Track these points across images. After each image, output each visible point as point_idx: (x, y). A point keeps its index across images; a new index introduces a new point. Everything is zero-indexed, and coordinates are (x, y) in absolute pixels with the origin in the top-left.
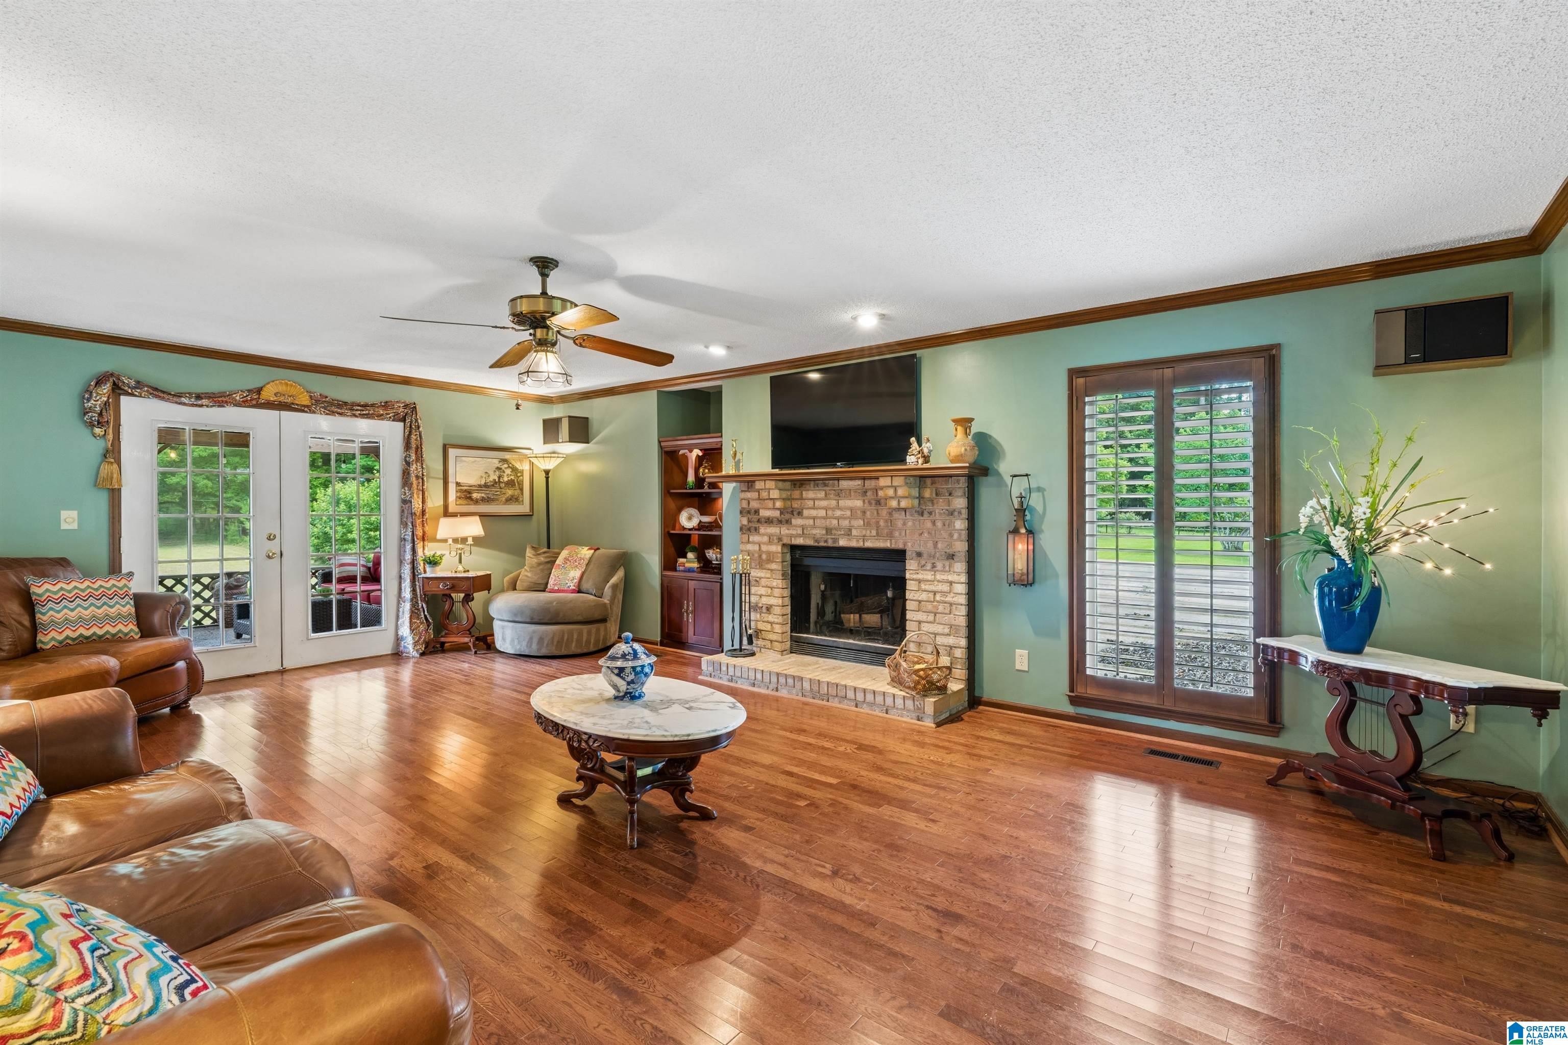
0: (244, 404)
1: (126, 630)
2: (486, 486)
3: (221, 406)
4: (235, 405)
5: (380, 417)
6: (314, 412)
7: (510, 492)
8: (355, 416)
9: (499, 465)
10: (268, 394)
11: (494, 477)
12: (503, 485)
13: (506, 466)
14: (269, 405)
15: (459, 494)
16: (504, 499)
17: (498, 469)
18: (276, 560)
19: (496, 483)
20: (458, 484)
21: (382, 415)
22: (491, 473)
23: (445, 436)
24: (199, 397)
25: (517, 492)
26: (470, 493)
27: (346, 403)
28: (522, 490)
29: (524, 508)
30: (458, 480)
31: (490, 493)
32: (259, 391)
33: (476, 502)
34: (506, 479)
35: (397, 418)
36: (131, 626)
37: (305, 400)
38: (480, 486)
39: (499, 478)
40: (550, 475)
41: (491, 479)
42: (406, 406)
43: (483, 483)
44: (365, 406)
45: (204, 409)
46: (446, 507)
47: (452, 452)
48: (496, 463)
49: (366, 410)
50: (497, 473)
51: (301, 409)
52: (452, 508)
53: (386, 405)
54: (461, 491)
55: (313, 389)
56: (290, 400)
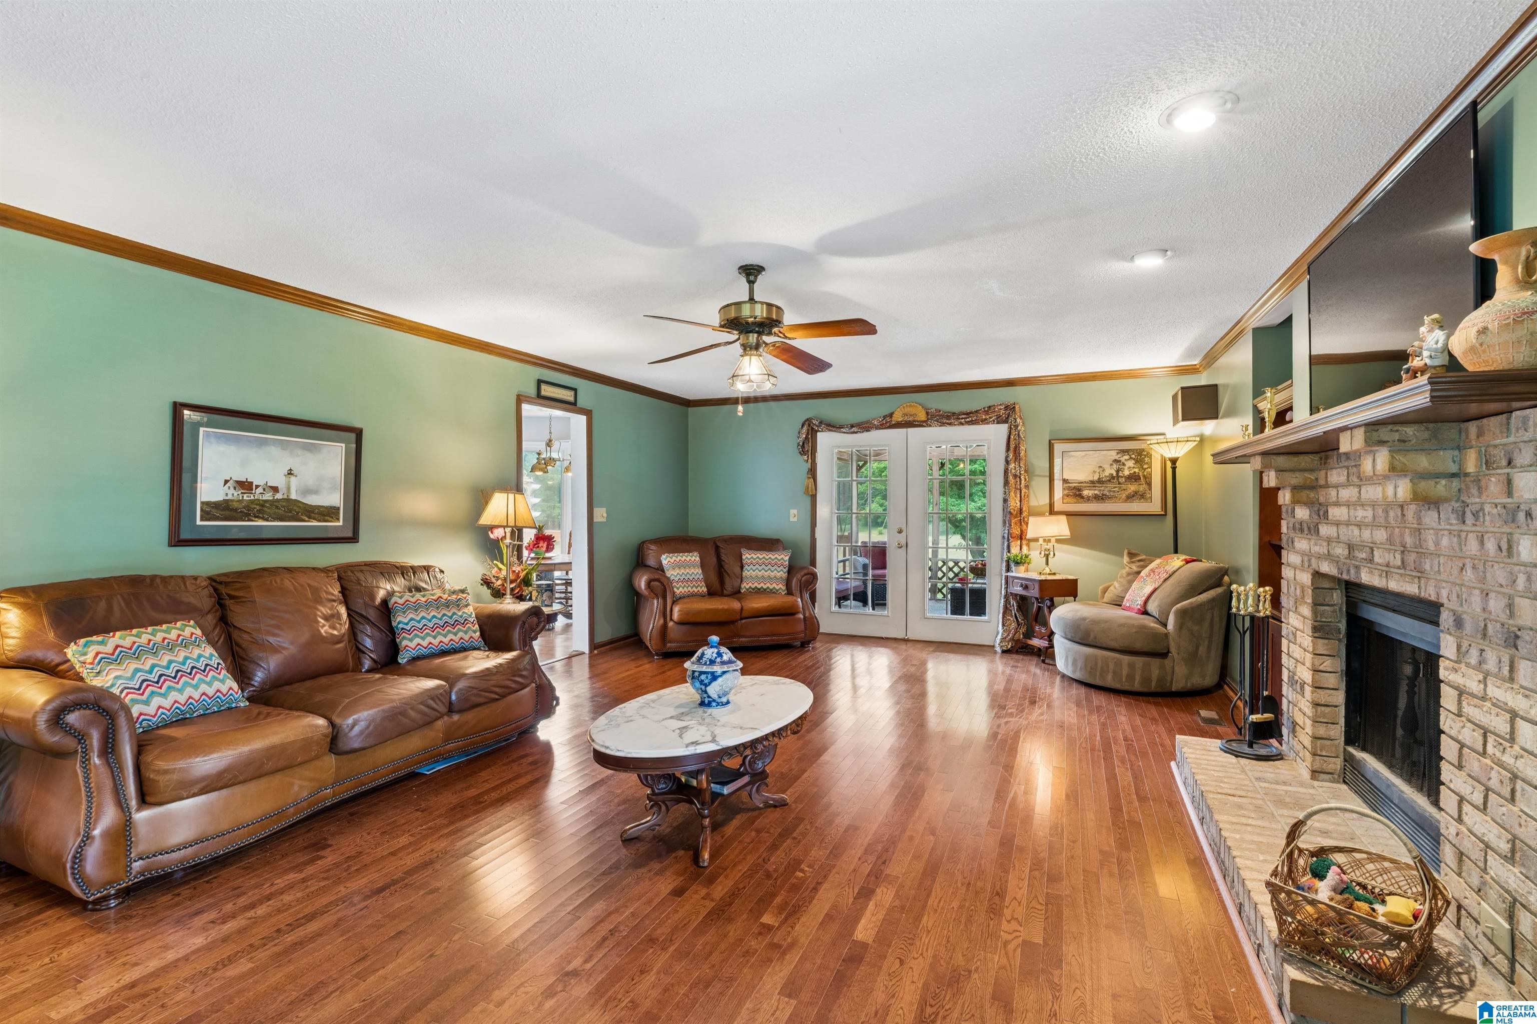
0: (882, 426)
1: (777, 588)
2: (1100, 481)
3: (868, 431)
4: (877, 429)
5: (984, 422)
6: (930, 426)
7: (1132, 488)
8: (962, 424)
9: (1117, 457)
10: (898, 417)
11: (1110, 471)
12: (1122, 480)
13: (1127, 457)
14: (898, 425)
15: (1066, 492)
16: (1124, 496)
17: (1116, 461)
18: (904, 548)
19: (1113, 478)
20: (1065, 481)
21: (986, 419)
22: (1106, 466)
23: (1051, 432)
24: (852, 426)
25: (1142, 488)
26: (1079, 490)
27: (954, 414)
28: (1149, 484)
29: (1155, 506)
30: (1065, 477)
31: (1105, 490)
32: (891, 415)
33: (1088, 499)
34: (1127, 473)
35: (1000, 421)
36: (781, 586)
37: (922, 416)
38: (1092, 482)
39: (1118, 471)
40: (1177, 464)
41: (1107, 473)
42: (1006, 408)
43: (1096, 478)
44: (968, 414)
45: (859, 435)
46: (1051, 505)
47: (1058, 448)
48: (1114, 455)
49: (971, 418)
50: (1115, 466)
51: (920, 425)
52: (1057, 508)
53: (989, 409)
54: (1069, 488)
55: (930, 406)
56: (911, 419)
